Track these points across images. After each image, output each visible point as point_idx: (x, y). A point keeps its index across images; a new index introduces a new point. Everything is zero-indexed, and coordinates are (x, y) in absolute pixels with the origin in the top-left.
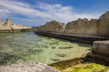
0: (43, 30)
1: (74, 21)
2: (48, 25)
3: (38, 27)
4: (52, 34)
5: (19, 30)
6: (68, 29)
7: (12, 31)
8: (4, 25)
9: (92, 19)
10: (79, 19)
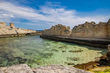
0: (48, 34)
1: (81, 25)
2: (53, 29)
3: (43, 31)
4: (58, 38)
5: (24, 34)
6: (75, 32)
7: (17, 35)
8: (9, 29)
9: (100, 22)
10: (86, 22)
